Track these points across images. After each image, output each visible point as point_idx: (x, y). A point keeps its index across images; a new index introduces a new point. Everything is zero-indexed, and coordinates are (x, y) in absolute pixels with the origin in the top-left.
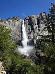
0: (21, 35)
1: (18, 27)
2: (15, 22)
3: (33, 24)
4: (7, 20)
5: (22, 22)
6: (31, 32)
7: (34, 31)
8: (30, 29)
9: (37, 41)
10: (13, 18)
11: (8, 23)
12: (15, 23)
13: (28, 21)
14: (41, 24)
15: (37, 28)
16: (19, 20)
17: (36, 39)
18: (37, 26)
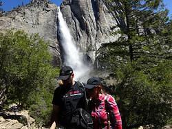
0: (57, 45)
1: (48, 27)
2: (39, 12)
3: (84, 15)
4: (17, 11)
5: (55, 12)
6: (81, 35)
7: (88, 33)
8: (78, 28)
9: (96, 53)
10: (31, 4)
11: (21, 19)
12: (38, 16)
13: (69, 7)
14: (102, 13)
15: (95, 24)
16: (47, 6)
17: (94, 50)
18: (94, 18)
